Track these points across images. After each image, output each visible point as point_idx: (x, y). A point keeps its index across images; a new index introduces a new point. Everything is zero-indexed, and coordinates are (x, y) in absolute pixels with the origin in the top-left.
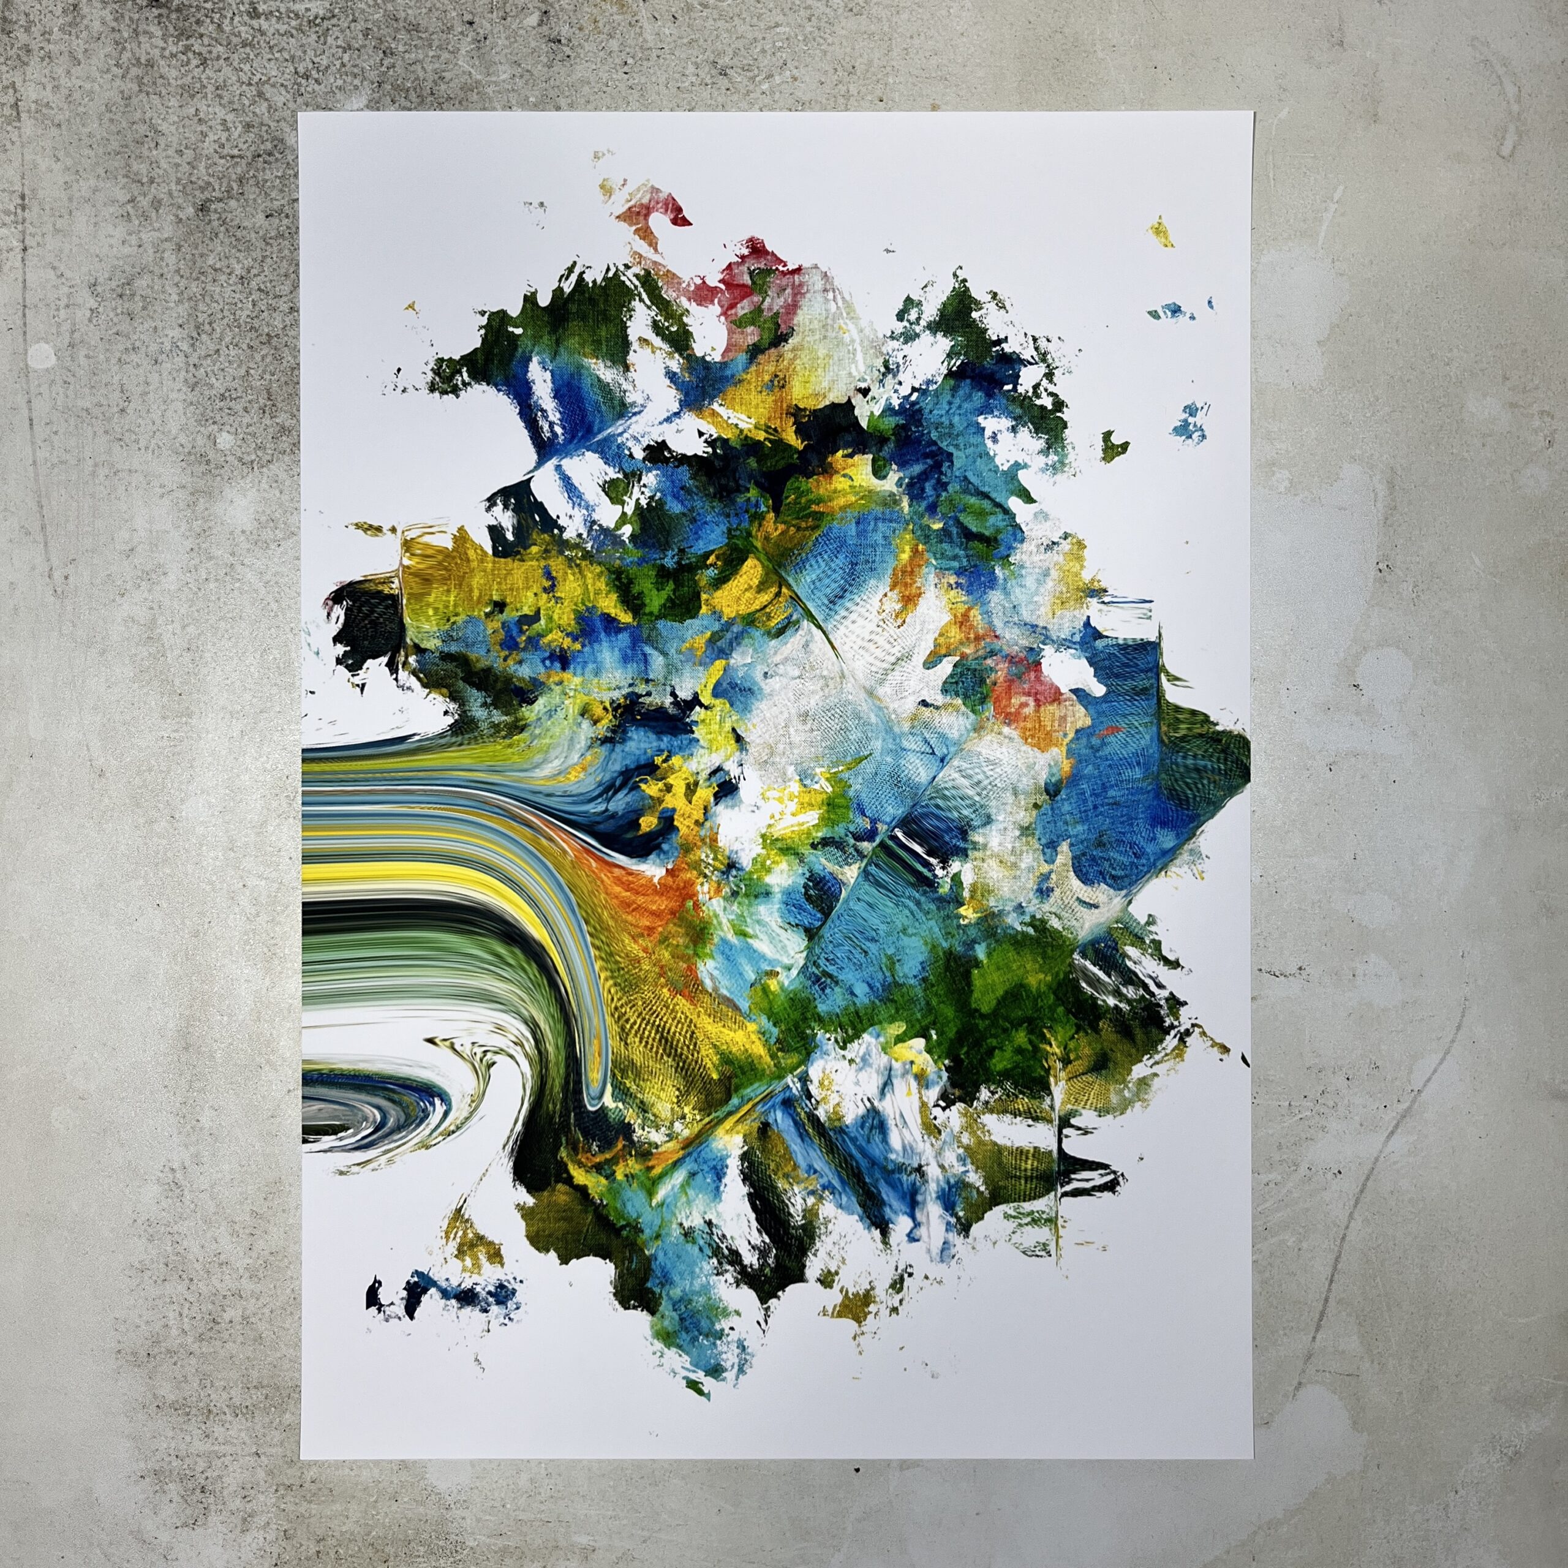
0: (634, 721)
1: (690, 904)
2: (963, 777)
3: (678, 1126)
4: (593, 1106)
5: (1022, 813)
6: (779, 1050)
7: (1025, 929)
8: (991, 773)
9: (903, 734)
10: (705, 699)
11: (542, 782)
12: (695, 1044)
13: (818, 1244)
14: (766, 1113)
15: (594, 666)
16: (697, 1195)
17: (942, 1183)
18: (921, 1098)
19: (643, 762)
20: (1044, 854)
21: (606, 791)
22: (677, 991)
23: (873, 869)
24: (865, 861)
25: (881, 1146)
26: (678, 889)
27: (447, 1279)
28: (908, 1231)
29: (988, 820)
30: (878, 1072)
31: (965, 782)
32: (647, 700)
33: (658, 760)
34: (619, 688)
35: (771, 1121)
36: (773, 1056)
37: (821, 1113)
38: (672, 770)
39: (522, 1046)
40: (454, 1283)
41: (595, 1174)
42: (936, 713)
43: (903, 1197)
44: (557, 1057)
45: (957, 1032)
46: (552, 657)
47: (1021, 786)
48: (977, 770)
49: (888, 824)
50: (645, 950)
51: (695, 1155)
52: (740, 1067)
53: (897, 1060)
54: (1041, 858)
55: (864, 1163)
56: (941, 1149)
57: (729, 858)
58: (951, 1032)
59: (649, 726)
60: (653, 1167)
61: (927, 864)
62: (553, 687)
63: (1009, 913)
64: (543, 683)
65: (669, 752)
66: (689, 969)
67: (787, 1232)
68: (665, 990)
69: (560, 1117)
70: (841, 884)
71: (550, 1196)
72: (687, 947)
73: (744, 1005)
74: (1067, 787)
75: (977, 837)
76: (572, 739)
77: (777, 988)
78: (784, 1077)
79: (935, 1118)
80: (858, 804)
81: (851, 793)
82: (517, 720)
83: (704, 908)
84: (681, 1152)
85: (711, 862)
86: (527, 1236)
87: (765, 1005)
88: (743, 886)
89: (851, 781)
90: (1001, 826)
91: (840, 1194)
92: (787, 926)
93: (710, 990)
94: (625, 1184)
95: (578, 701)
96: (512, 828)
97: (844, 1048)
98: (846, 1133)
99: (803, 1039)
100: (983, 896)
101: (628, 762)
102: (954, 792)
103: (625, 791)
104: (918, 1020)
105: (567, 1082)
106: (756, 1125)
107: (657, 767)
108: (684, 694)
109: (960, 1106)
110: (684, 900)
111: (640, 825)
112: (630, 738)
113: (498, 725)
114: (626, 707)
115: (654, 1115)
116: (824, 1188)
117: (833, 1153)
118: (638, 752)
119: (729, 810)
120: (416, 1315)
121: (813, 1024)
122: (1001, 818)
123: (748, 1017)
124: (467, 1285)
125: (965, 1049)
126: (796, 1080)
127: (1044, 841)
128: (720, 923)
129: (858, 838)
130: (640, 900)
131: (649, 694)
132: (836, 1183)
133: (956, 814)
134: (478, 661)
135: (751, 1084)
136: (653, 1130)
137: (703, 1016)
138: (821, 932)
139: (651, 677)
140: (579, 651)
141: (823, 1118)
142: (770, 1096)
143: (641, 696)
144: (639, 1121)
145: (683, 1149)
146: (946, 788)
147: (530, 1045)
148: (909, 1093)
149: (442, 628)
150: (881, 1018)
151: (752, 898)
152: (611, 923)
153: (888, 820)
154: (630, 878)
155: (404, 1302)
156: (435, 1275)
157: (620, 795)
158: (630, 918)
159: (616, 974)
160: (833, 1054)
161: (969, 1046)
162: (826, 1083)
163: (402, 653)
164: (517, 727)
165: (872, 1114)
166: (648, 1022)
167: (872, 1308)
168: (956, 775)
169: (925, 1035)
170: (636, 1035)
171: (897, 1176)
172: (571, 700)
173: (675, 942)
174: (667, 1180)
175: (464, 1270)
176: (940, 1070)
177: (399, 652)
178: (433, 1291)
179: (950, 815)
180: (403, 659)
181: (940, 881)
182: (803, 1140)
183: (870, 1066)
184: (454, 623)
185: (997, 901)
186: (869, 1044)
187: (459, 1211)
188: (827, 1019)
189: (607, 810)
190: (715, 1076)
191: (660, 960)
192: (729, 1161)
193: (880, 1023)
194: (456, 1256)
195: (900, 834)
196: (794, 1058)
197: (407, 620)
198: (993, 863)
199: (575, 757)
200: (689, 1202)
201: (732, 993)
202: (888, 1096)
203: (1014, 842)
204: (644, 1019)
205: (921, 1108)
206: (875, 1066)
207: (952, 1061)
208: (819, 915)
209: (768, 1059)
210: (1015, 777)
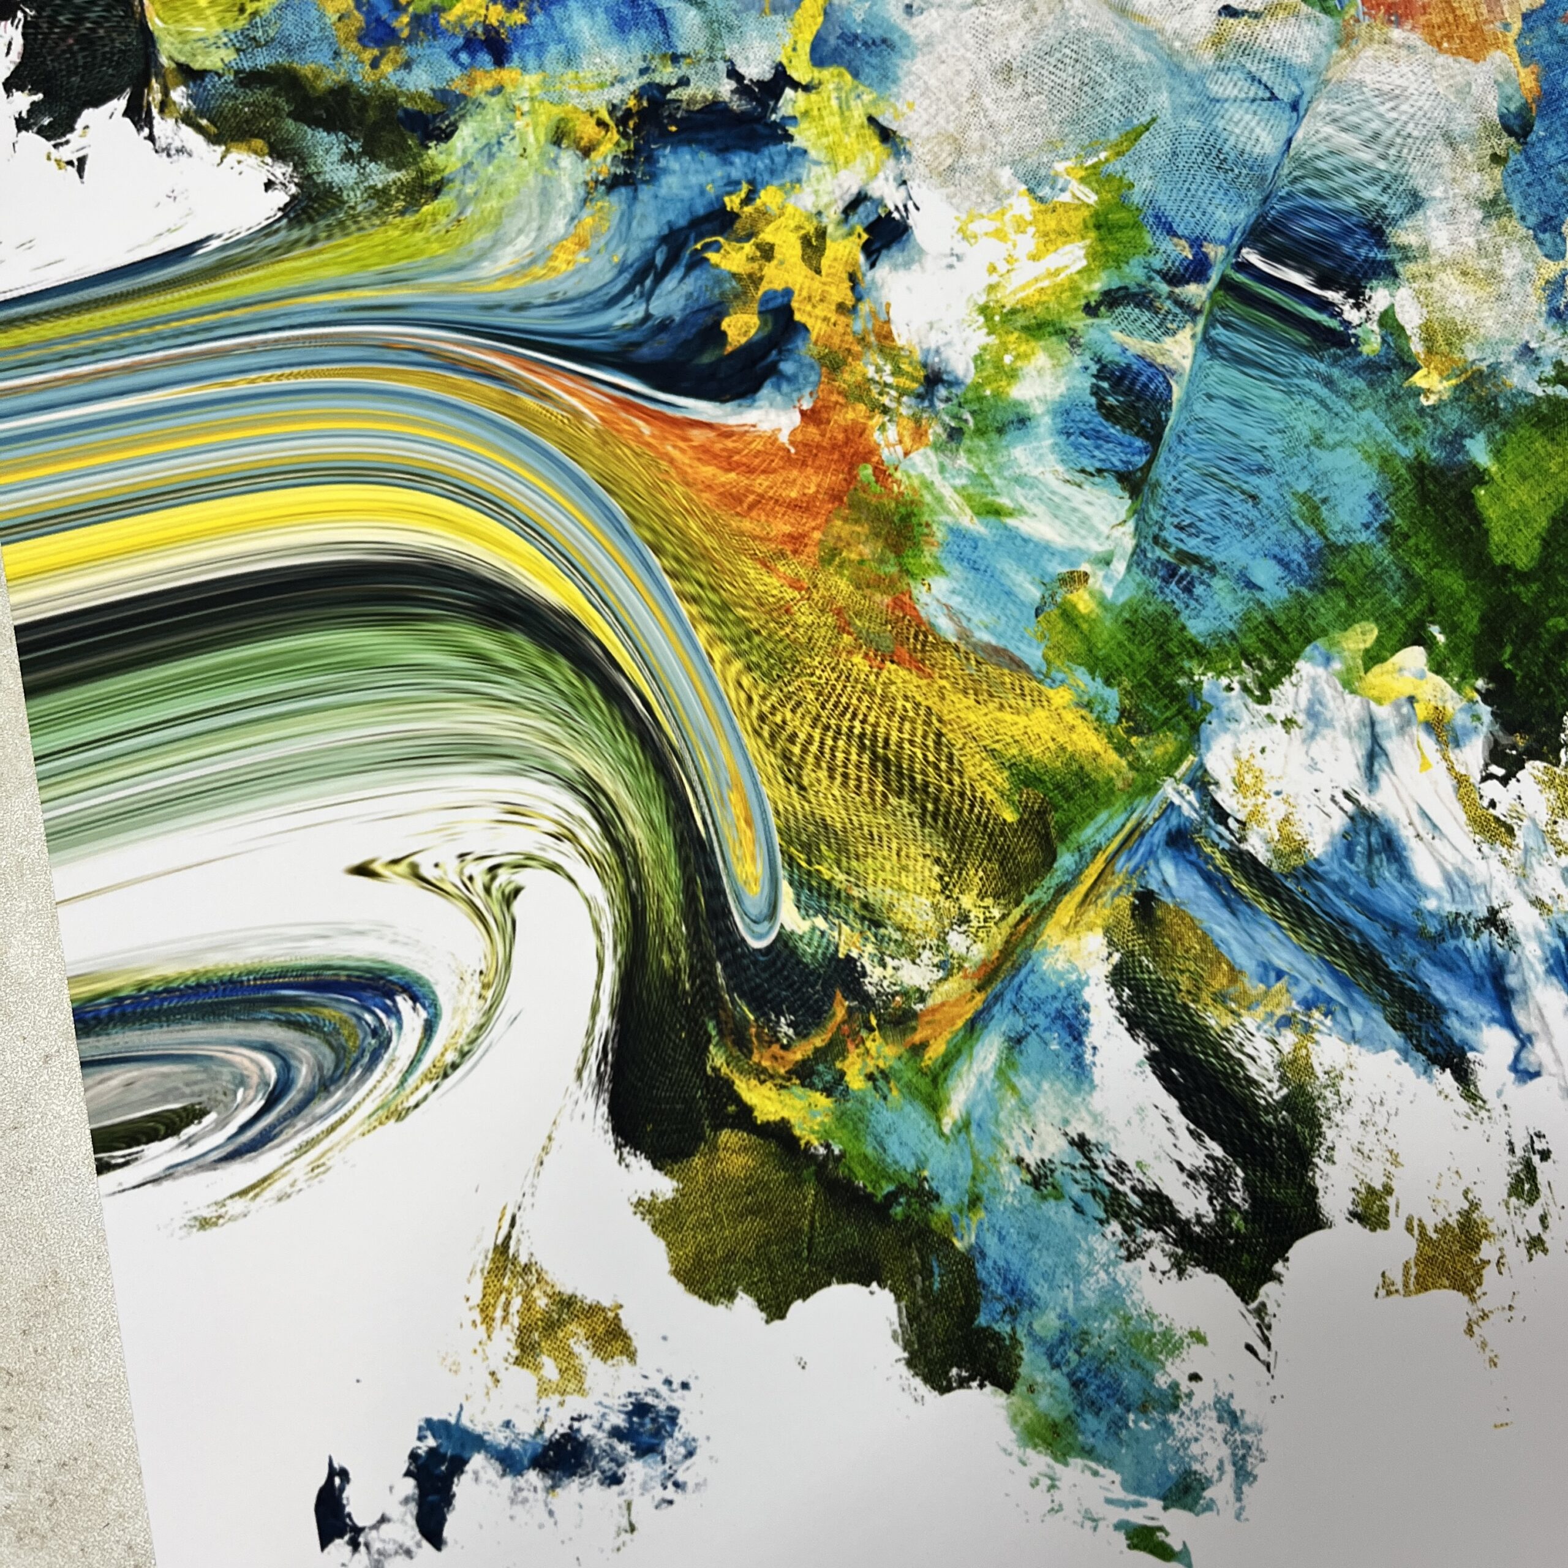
0: (665, 137)
1: (866, 472)
2: (1344, 130)
3: (957, 941)
4: (760, 937)
5: (1476, 178)
6: (1130, 731)
7: (1550, 390)
8: (1394, 115)
9: (1204, 73)
10: (800, 71)
11: (499, 285)
12: (950, 758)
13: (1330, 1134)
14: (1139, 871)
15: (562, 47)
16: (1038, 1086)
17: (1548, 938)
18: (1450, 769)
19: (701, 211)
20: (1541, 243)
21: (639, 278)
22: (883, 656)
23: (1220, 333)
24: (1201, 321)
25: (1400, 888)
26: (834, 447)
27: (507, 1424)
28: (1510, 1058)
29: (1416, 202)
30: (1348, 733)
31: (1349, 140)
32: (684, 94)
33: (732, 202)
34: (622, 81)
35: (1154, 886)
36: (1122, 749)
37: (1256, 846)
38: (764, 215)
39: (574, 839)
40: (526, 1427)
41: (800, 1091)
42: (1258, 26)
43: (1478, 988)
44: (656, 847)
45: (1482, 620)
46: (471, 44)
47: (1456, 129)
48: (1366, 114)
49: (1226, 243)
50: (795, 584)
51: (1010, 996)
52: (1058, 786)
53: (1379, 701)
54: (1538, 251)
55: (1375, 933)
56: (1524, 866)
57: (925, 365)
58: (1471, 620)
59: (700, 142)
60: (924, 1045)
61: (1324, 305)
62: (484, 99)
63: (1510, 367)
64: (462, 97)
65: (751, 182)
66: (898, 604)
67: (1258, 1126)
68: (857, 659)
69: (692, 978)
70: (1165, 373)
71: (709, 1163)
72: (882, 561)
73: (1033, 655)
74: (1542, 117)
75: (1404, 235)
76: (544, 193)
77: (1092, 605)
78: (1156, 787)
79: (1493, 804)
80: (1156, 217)
81: (1136, 197)
82: (422, 174)
83: (898, 475)
84: (980, 998)
85: (890, 380)
86: (676, 1273)
87: (1076, 645)
88: (967, 416)
89: (1130, 176)
90: (1444, 208)
91: (1345, 1010)
92: (1080, 477)
93: (953, 640)
94: (873, 1098)
95: (543, 119)
96: (455, 387)
97: (1265, 699)
98: (1321, 878)
99: (1174, 698)
100: (1450, 344)
101: (671, 216)
102: (1334, 161)
103: (677, 274)
104: (1397, 611)
105: (690, 897)
106: (1125, 901)
107: (734, 216)
108: (755, 70)
109: (1534, 768)
110: (852, 466)
111: (724, 334)
112: (665, 171)
113: (385, 190)
114: (642, 113)
115: (899, 928)
116: (1308, 1005)
117: (1305, 926)
118: (686, 194)
119: (902, 273)
120: (447, 1532)
121: (1187, 664)
122: (1438, 193)
123: (1046, 677)
124: (556, 1426)
125: (1508, 650)
126: (1183, 787)
127: (1532, 220)
128: (939, 499)
129: (1174, 279)
130: (761, 483)
131: (684, 82)
132: (1330, 988)
133: (1350, 202)
134: (317, 76)
135: (1091, 817)
136: (905, 962)
137: (950, 696)
138: (1153, 475)
139: (681, 49)
140: (523, 26)
141: (1263, 855)
142: (1138, 833)
143: (669, 88)
144: (870, 948)
145: (980, 988)
146: (1318, 157)
147: (590, 834)
148: (1425, 765)
149: (231, 26)
150: (1322, 621)
151: (994, 436)
152: (709, 541)
153: (1223, 235)
154: (730, 444)
155: (413, 1508)
156: (476, 1421)
157: (670, 283)
158: (747, 525)
159: (745, 647)
160: (1246, 718)
161: (1513, 642)
162: (1249, 779)
163: (155, 85)
164: (424, 189)
165: (1361, 825)
166: (838, 732)
167: (1488, 1251)
168: (1329, 130)
169: (1418, 637)
170: (818, 765)
171: (1451, 944)
172: (527, 119)
173: (854, 556)
174: (962, 1066)
175: (544, 1389)
176: (1472, 701)
177: (148, 84)
178: (478, 1461)
179: (1339, 205)
180: (158, 97)
181: (1358, 331)
182: (1233, 913)
183: (1329, 724)
184: (254, 14)
185: (1480, 348)
186: (1314, 681)
187: (502, 1248)
188: (1214, 648)
189: (648, 316)
190: (1010, 816)
191: (833, 598)
192: (1087, 995)
193: (1324, 632)
194: (518, 1361)
195: (1253, 257)
196: (1163, 746)
197: (155, 23)
198: (1449, 278)
199: (559, 225)
200: (1024, 1106)
201: (1000, 636)
202: (1384, 779)
203: (1477, 233)
204: (827, 728)
205: (1457, 790)
206: (1339, 724)
207: (1490, 679)
208: (1139, 443)
209: (1113, 757)
210: (1440, 116)
